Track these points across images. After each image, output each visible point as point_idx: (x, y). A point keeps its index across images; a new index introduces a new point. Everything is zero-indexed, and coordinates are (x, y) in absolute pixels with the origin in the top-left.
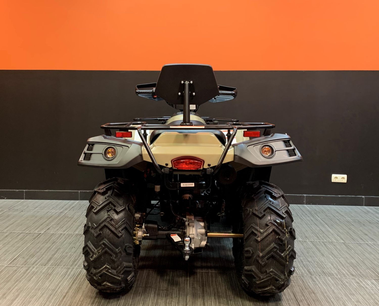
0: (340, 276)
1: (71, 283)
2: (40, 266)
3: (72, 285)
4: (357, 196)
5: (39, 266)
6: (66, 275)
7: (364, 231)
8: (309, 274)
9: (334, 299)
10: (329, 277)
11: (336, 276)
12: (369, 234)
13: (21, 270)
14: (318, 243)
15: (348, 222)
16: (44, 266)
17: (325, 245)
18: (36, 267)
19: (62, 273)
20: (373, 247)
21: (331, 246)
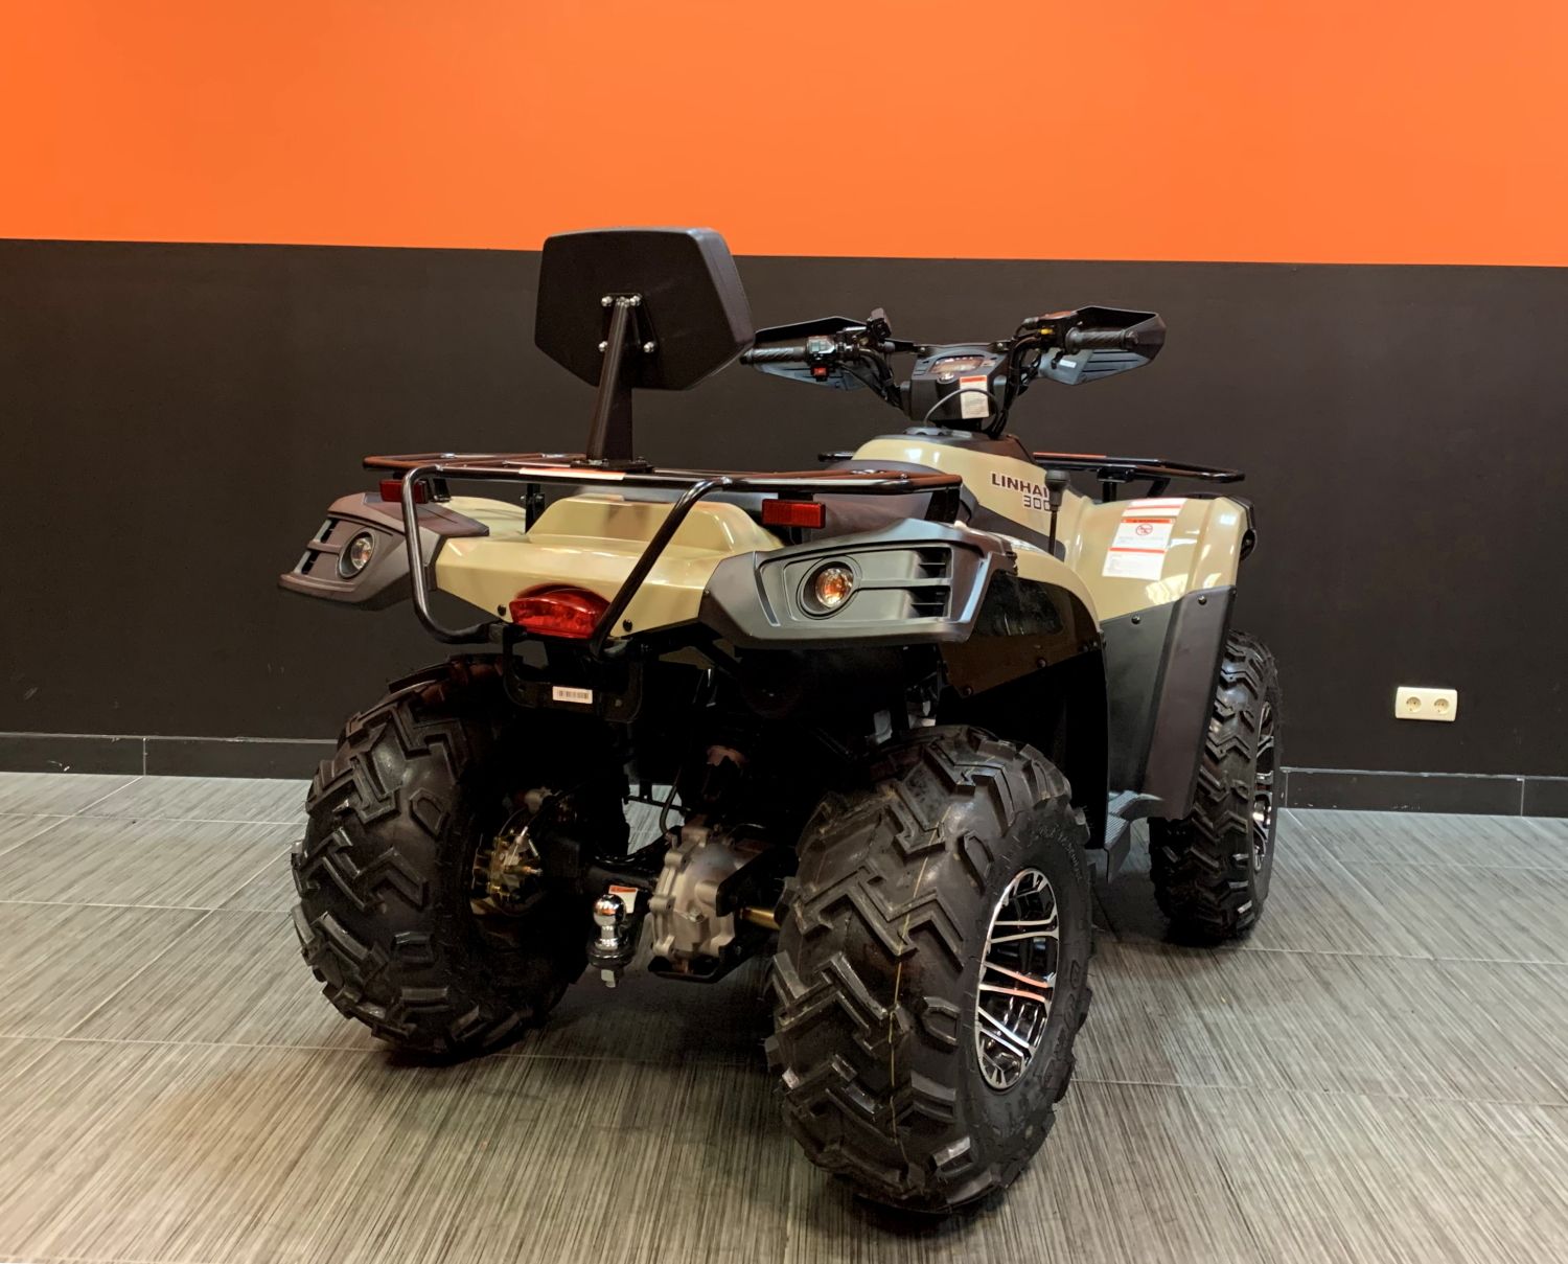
0: (1408, 1093)
1: (323, 1113)
2: (198, 1043)
3: (326, 1119)
4: (1495, 776)
5: (192, 1041)
6: (301, 1080)
7: (1516, 914)
8: (1285, 1085)
9: (1376, 1181)
10: (1364, 1097)
11: (1391, 1093)
12: (1533, 929)
13: (120, 1057)
14: (1328, 958)
15: (1454, 877)
16: (217, 1041)
17: (1355, 967)
18: (182, 1044)
19: (288, 1070)
20: (1545, 979)
21: (1379, 972)
